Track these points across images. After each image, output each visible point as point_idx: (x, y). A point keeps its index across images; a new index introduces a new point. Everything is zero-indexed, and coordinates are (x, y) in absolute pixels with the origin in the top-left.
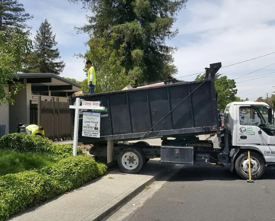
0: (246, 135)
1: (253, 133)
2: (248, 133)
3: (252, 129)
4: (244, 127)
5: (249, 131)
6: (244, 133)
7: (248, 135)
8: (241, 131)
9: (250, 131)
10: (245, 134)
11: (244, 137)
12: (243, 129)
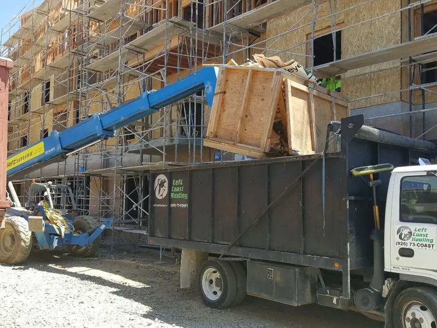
0: (412, 247)
1: (428, 243)
2: (416, 243)
3: (426, 233)
4: (407, 228)
5: (419, 237)
6: (408, 242)
7: (416, 247)
8: (400, 237)
9: (422, 238)
10: (409, 244)
11: (407, 253)
12: (405, 232)
